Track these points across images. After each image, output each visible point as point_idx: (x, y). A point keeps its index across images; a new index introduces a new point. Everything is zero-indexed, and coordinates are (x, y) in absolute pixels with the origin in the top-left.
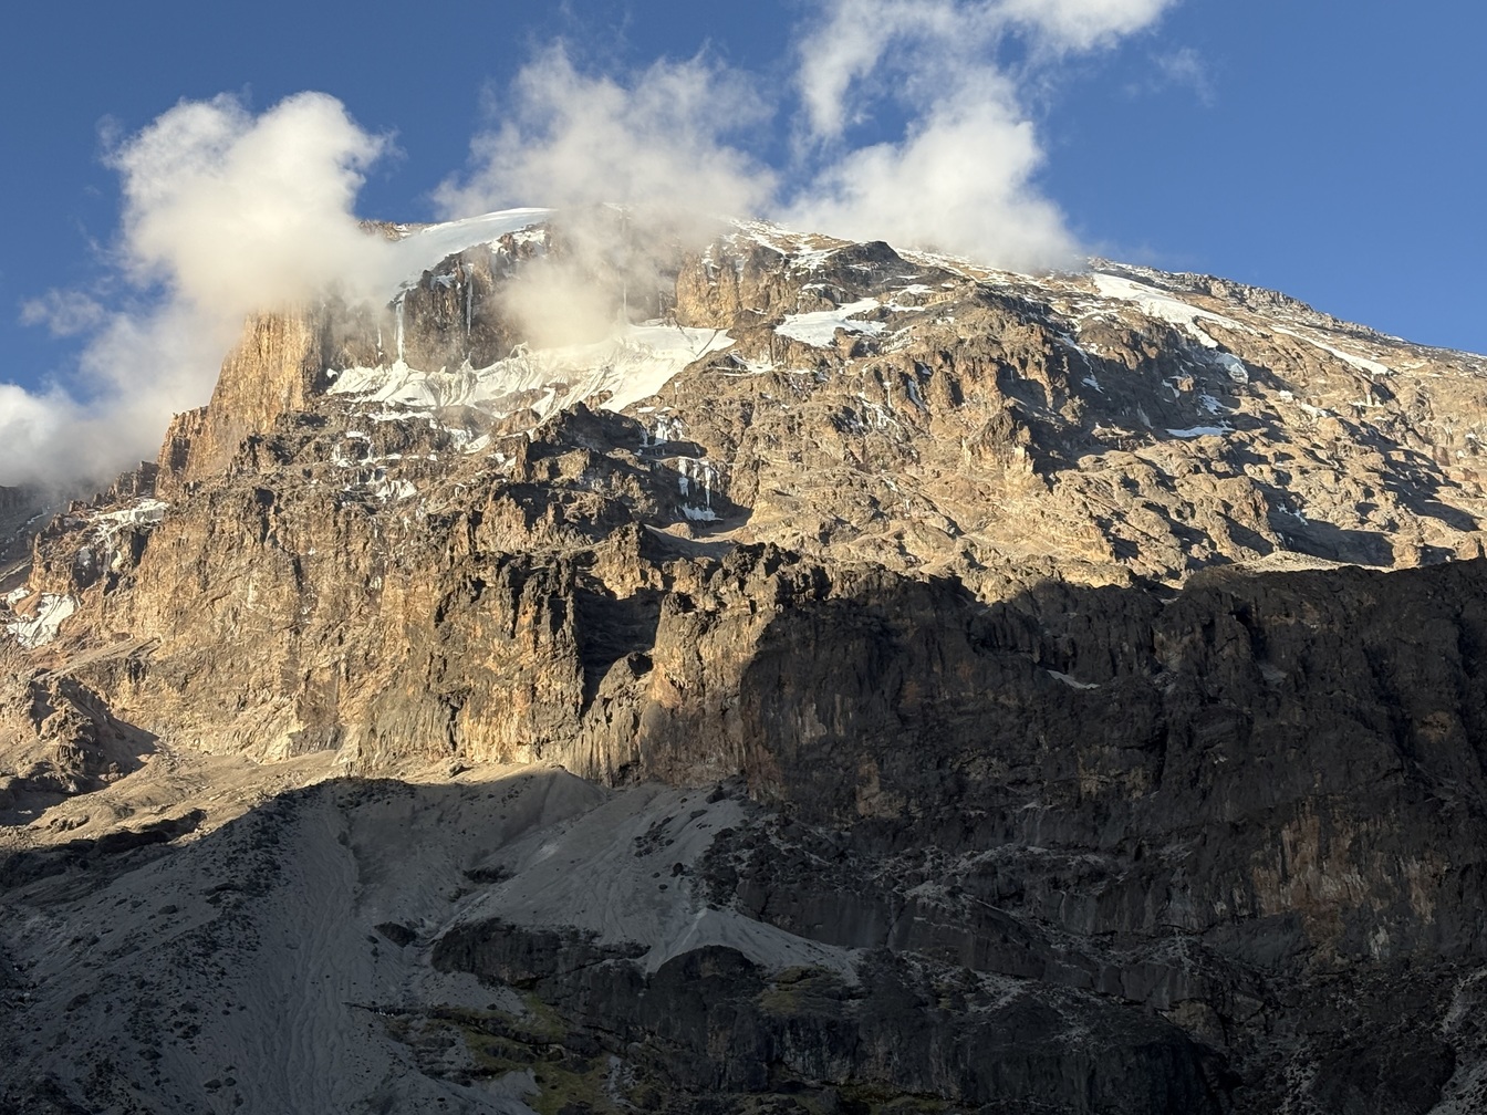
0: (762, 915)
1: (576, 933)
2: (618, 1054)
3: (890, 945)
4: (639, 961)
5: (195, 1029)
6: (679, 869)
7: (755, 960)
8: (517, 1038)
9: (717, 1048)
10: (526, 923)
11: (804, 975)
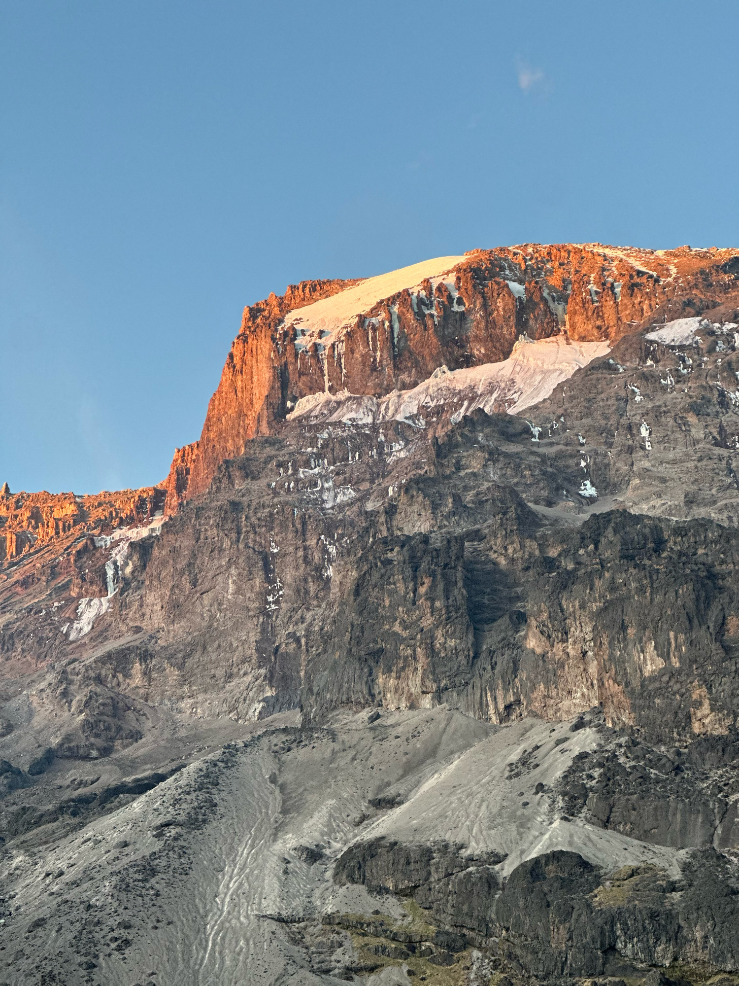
0: (606, 824)
1: (446, 846)
2: (480, 948)
3: (716, 844)
4: (497, 867)
5: (127, 942)
6: (540, 788)
7: (594, 861)
8: (394, 939)
9: (559, 938)
10: (406, 840)
11: (634, 872)
